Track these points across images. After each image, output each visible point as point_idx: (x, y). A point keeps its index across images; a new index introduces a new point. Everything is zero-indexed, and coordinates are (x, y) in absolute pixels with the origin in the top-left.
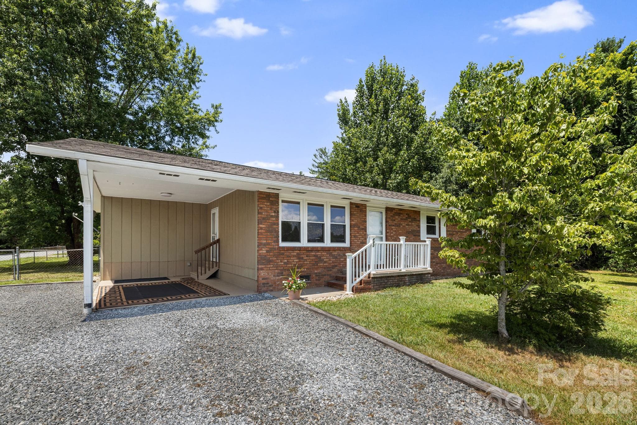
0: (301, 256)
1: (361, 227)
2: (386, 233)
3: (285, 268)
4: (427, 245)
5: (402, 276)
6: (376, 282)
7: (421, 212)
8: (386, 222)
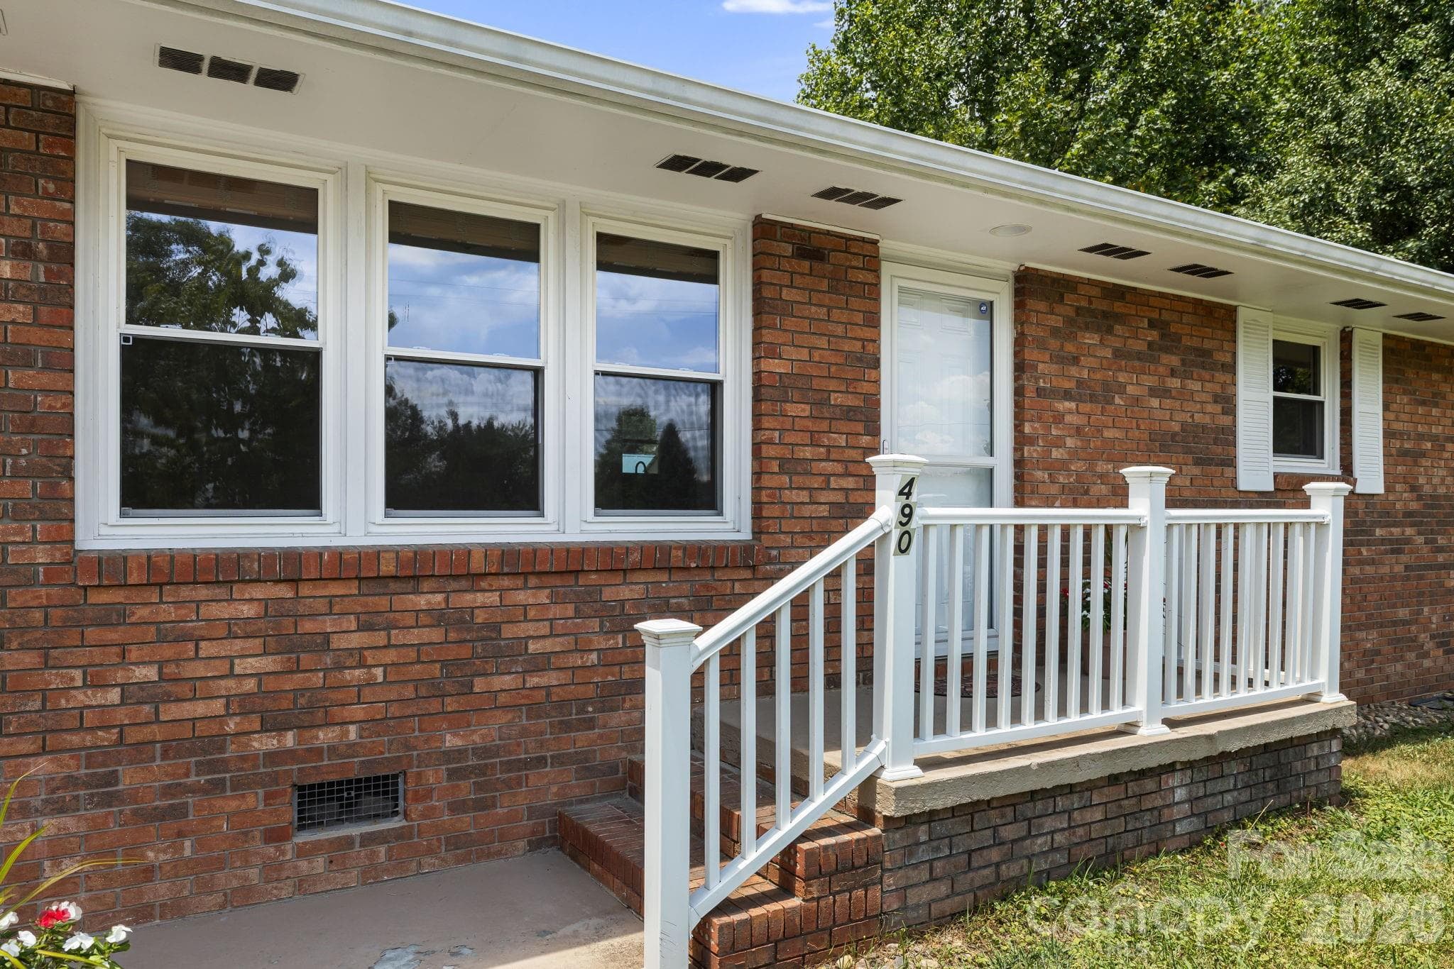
0: (308, 626)
1: (836, 399)
2: (1021, 440)
3: (133, 736)
4: (1321, 526)
5: (1142, 774)
6: (923, 854)
7: (1243, 315)
8: (1020, 367)
